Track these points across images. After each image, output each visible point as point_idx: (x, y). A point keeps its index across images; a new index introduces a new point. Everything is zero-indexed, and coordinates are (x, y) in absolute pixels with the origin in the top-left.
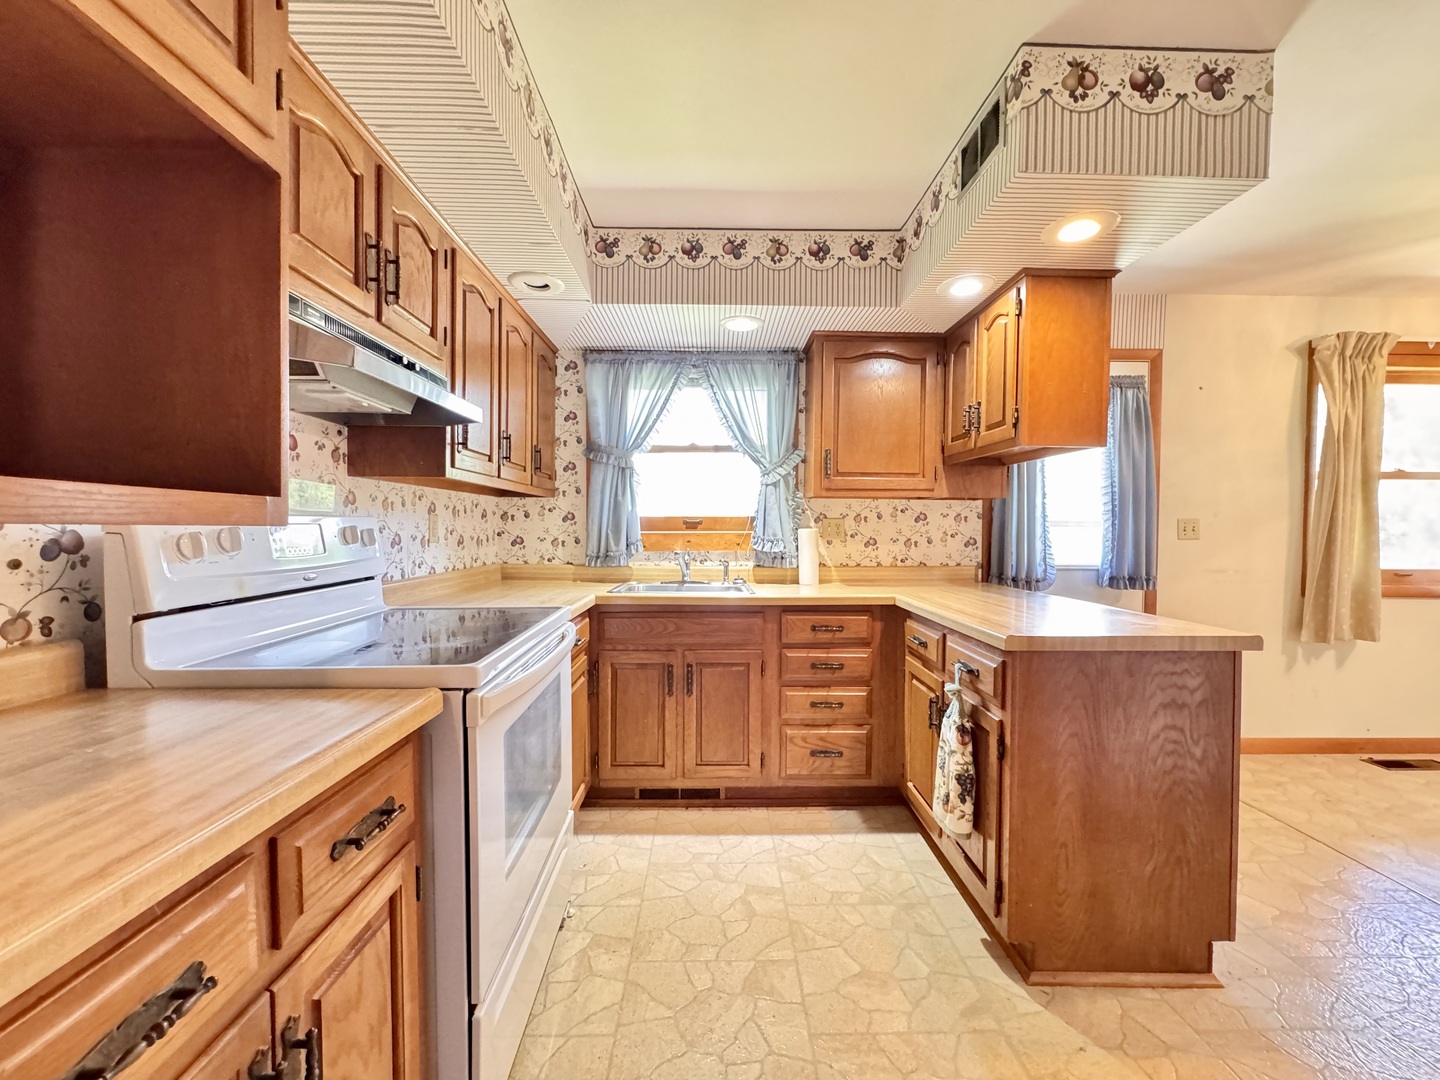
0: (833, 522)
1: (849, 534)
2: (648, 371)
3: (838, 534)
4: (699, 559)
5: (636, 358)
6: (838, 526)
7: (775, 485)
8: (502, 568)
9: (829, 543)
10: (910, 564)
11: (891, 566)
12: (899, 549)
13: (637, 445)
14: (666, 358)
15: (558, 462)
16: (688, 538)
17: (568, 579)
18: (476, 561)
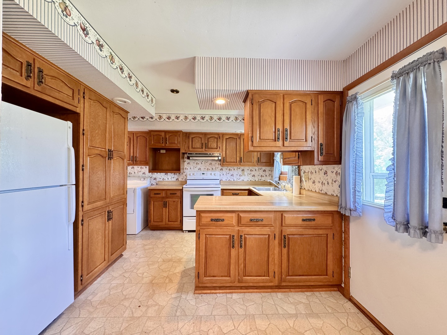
0: (306, 174)
3: (307, 178)
9: (306, 181)
10: (323, 192)
11: (318, 192)
12: (320, 186)
18: (260, 180)
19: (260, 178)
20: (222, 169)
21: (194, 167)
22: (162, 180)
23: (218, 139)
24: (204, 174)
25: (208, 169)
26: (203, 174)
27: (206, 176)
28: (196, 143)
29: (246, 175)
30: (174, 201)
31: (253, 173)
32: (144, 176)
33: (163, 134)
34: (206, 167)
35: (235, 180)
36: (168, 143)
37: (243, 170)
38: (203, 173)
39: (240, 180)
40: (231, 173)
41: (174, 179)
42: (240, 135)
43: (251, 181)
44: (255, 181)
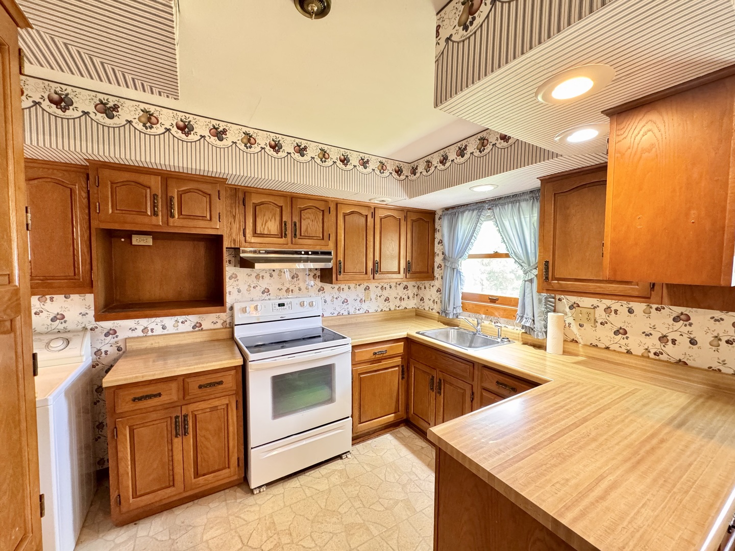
0: (584, 311)
1: (599, 321)
2: (467, 215)
3: (588, 320)
4: (494, 321)
5: (461, 210)
6: (589, 314)
7: (531, 281)
8: (416, 310)
9: (581, 326)
10: (666, 359)
11: (643, 356)
12: (653, 344)
13: (461, 254)
14: (474, 207)
15: (435, 264)
16: (487, 308)
17: (436, 320)
18: (398, 307)
19: (398, 303)
20: (321, 289)
21: (249, 286)
22: (142, 334)
23: (326, 213)
24: (283, 305)
25: (287, 290)
26: (280, 305)
27: (291, 311)
28: (266, 222)
29: (373, 300)
30: (214, 409)
31: (386, 294)
32: (61, 327)
33: (155, 183)
34: (283, 284)
35: (352, 312)
36: (176, 216)
37: (367, 289)
38: (281, 302)
39: (361, 311)
40: (343, 295)
41: (188, 327)
42: (373, 207)
43: (382, 310)
44: (390, 310)
